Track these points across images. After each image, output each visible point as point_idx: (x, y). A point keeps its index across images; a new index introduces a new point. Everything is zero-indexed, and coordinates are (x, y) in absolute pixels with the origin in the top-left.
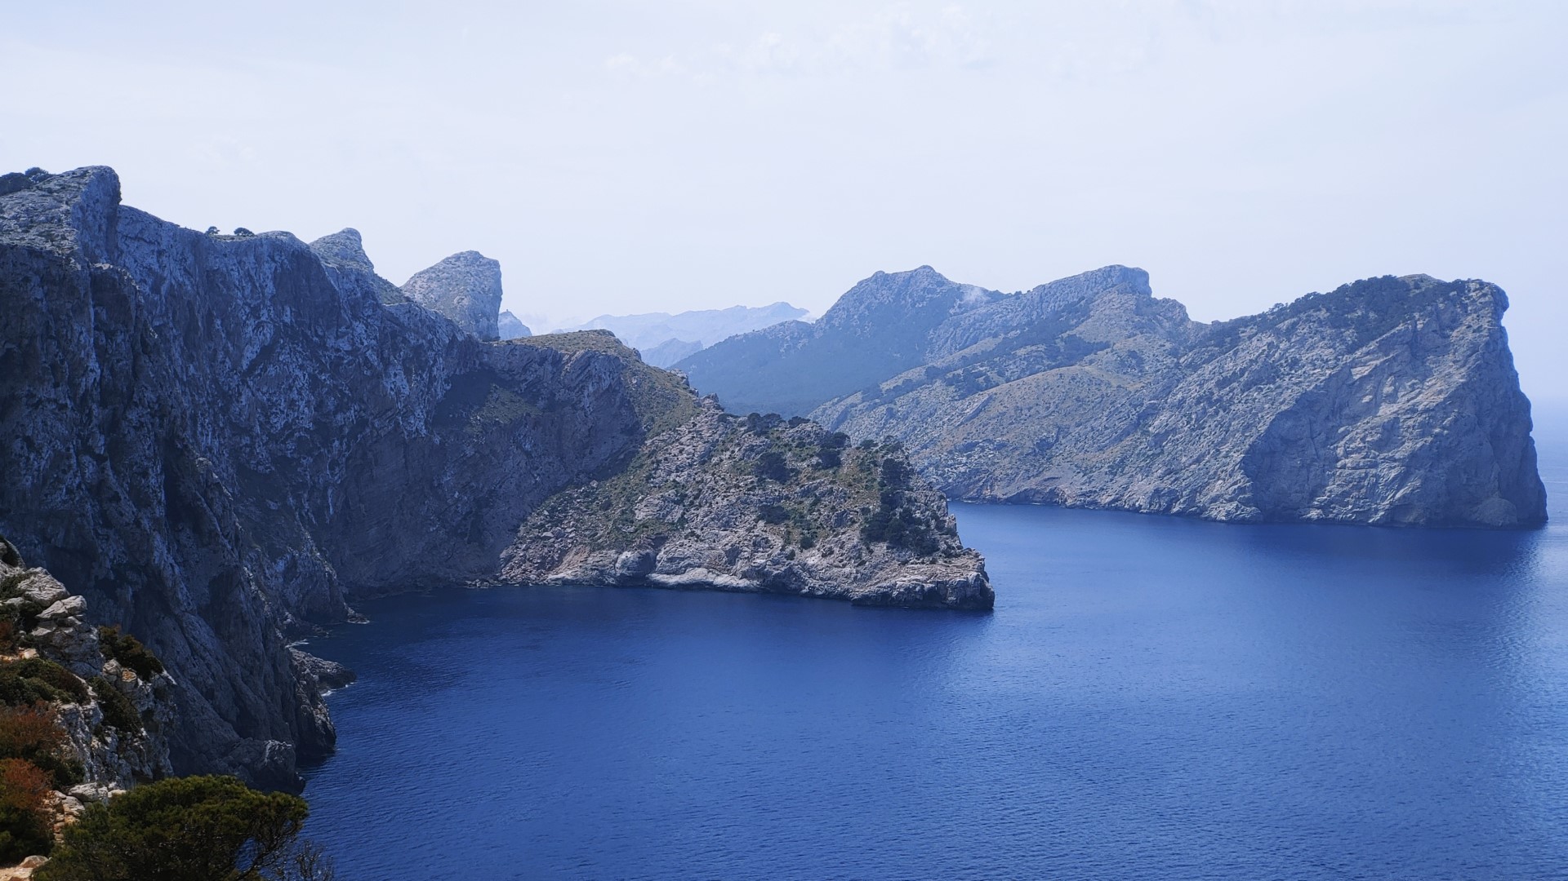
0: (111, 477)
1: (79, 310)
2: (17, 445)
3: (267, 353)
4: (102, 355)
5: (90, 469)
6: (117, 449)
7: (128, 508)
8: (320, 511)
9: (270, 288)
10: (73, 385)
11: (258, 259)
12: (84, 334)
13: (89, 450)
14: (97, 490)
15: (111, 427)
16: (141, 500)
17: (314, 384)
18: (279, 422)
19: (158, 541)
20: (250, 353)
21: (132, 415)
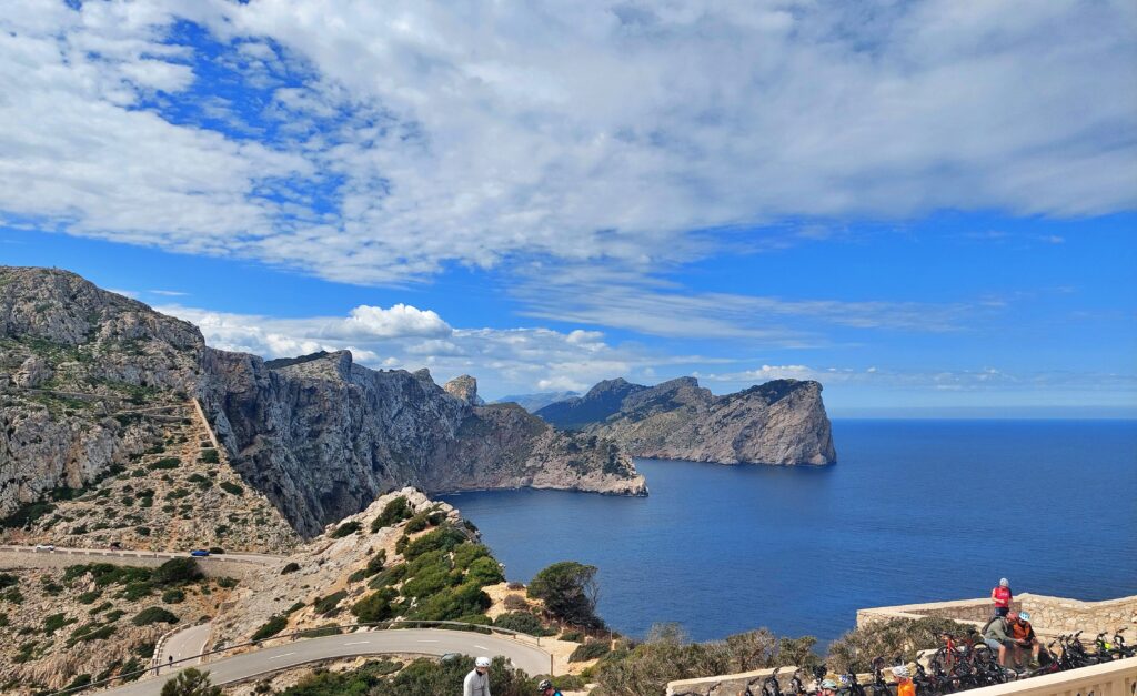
0: (355, 458)
1: (344, 399)
2: (323, 446)
3: (400, 412)
4: (352, 415)
5: (348, 454)
6: (356, 447)
7: (360, 466)
8: (418, 466)
9: (401, 390)
10: (342, 426)
11: (397, 380)
12: (345, 407)
13: (347, 447)
14: (349, 461)
15: (354, 439)
16: (364, 465)
17: (416, 421)
18: (404, 435)
19: (370, 478)
20: (395, 412)
21: (361, 435)
